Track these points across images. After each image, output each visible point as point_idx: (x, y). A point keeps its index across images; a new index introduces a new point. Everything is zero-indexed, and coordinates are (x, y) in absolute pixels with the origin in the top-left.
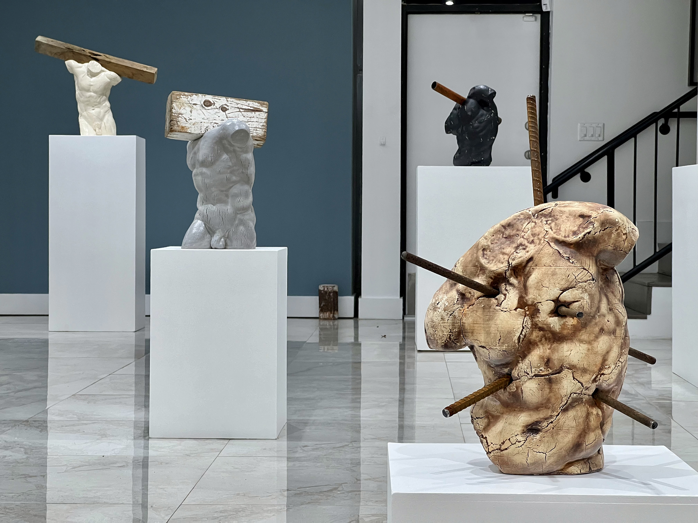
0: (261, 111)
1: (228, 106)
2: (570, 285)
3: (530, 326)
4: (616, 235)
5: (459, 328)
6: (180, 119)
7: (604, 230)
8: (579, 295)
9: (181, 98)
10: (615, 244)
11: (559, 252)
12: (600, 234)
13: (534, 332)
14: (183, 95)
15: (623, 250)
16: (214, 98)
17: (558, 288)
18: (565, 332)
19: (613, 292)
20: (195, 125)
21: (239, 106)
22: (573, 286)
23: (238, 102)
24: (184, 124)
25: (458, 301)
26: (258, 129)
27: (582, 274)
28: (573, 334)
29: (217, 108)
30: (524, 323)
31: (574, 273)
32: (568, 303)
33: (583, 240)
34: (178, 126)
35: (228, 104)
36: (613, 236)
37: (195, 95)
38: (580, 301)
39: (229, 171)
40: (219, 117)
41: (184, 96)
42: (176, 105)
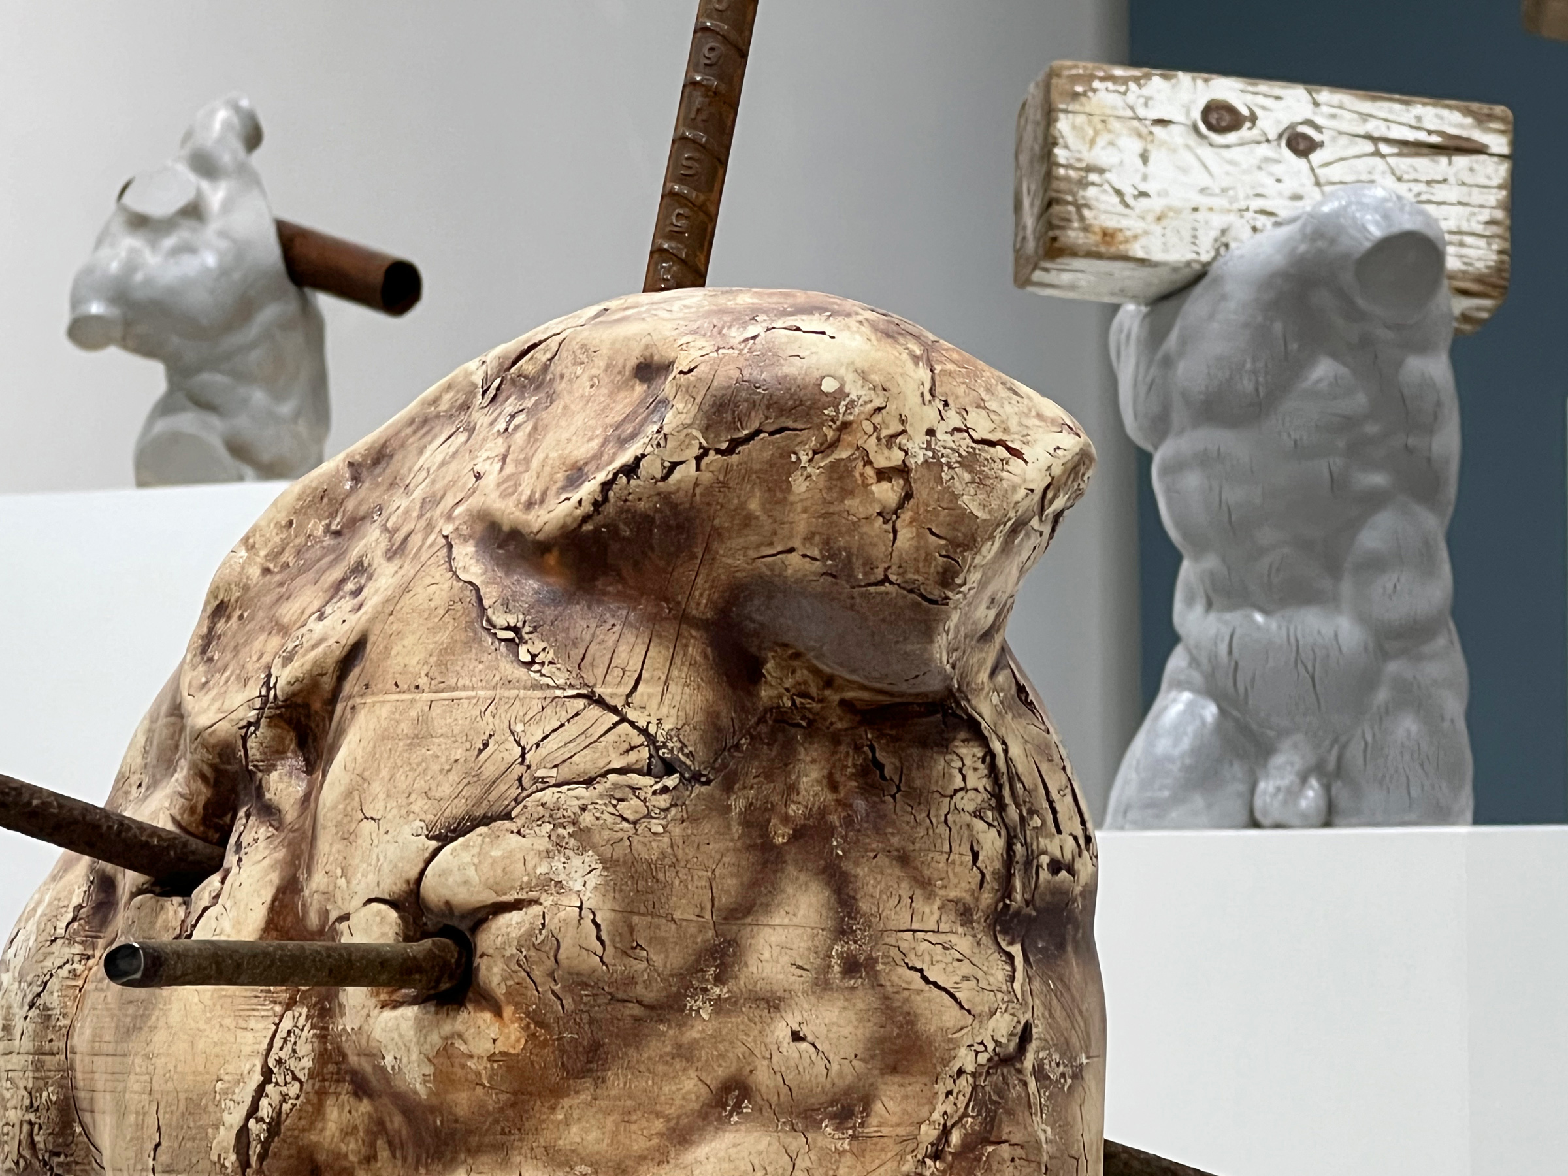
0: (1479, 150)
1: (1318, 128)
2: (479, 802)
3: (307, 1063)
4: (821, 484)
5: (61, 1087)
6: (1091, 192)
7: (729, 451)
8: (530, 865)
9: (1095, 91)
10: (827, 542)
11: (480, 600)
12: (706, 477)
13: (330, 1102)
14: (1102, 79)
15: (893, 578)
16: (1250, 88)
17: (418, 823)
18: (462, 1101)
19: (904, 859)
20: (1164, 222)
21: (1375, 128)
22: (498, 808)
23: (1366, 106)
24: (1116, 218)
25: (74, 919)
26: (1468, 240)
27: (571, 730)
28: (510, 1113)
29: (1268, 141)
30: (278, 1043)
31: (519, 728)
32: (463, 916)
33: (599, 519)
34: (1086, 229)
35: (1319, 120)
36: (799, 485)
37: (1162, 76)
38: (537, 902)
39: (1341, 444)
40: (1279, 181)
41: (1110, 85)
42: (1074, 127)
